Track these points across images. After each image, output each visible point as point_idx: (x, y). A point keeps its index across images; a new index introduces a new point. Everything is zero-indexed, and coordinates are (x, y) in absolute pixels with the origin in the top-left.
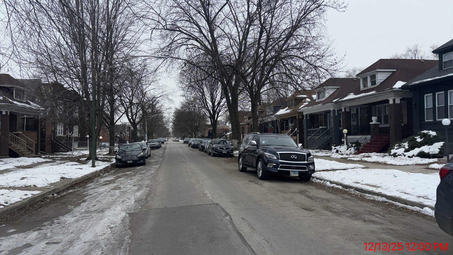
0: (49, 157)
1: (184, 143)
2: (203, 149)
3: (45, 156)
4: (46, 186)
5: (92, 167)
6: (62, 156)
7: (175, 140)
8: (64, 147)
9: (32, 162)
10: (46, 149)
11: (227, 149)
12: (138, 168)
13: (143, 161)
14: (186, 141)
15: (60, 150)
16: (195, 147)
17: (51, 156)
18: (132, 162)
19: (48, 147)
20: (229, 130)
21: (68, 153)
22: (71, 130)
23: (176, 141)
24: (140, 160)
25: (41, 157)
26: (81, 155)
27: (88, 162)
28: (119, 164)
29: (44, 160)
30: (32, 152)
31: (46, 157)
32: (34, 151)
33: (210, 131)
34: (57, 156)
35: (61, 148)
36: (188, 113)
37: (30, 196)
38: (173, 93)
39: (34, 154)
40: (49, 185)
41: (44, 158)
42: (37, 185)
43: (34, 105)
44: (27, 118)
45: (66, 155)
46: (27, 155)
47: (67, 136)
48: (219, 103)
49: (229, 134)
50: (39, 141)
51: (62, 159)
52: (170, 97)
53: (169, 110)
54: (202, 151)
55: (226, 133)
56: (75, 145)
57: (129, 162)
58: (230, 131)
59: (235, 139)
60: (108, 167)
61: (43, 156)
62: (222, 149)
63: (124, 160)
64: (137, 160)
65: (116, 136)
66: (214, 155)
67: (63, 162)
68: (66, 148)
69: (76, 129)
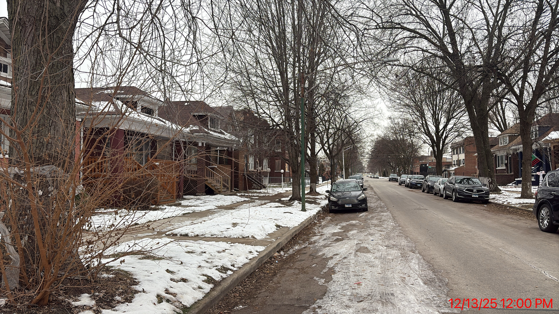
0: (244, 195)
1: (389, 181)
2: (430, 190)
3: (240, 194)
4: (266, 238)
5: (302, 210)
6: (257, 194)
7: (372, 177)
8: (256, 183)
9: (231, 201)
10: (240, 185)
11: (478, 191)
12: (361, 215)
13: (365, 206)
14: (393, 178)
15: (253, 187)
16: (412, 186)
17: (246, 194)
18: (351, 206)
19: (241, 184)
20: (453, 163)
21: (261, 191)
22: (261, 164)
23: (374, 178)
24: (361, 204)
25: (237, 195)
26: (277, 193)
27: (293, 203)
28: (333, 207)
29: (243, 199)
30: (228, 188)
31: (242, 195)
32: (230, 188)
33: (423, 164)
34: (253, 194)
35: (254, 185)
36: (394, 140)
37: (256, 254)
38: (379, 115)
39: (229, 192)
40: (268, 237)
41: (241, 196)
42: (255, 237)
43: (227, 136)
44: (220, 150)
45: (260, 193)
46: (223, 193)
47: (258, 170)
48: (445, 127)
49: (453, 169)
50: (233, 176)
51: (261, 198)
52: (376, 121)
53: (370, 137)
54: (428, 192)
55: (449, 168)
56: (266, 181)
57: (347, 206)
58: (454, 165)
59: (485, 176)
60: (319, 211)
61: (239, 194)
62: (472, 191)
63: (340, 202)
64: (358, 204)
65: (306, 171)
66: (457, 200)
67: (263, 202)
68: (259, 185)
69: (265, 162)
